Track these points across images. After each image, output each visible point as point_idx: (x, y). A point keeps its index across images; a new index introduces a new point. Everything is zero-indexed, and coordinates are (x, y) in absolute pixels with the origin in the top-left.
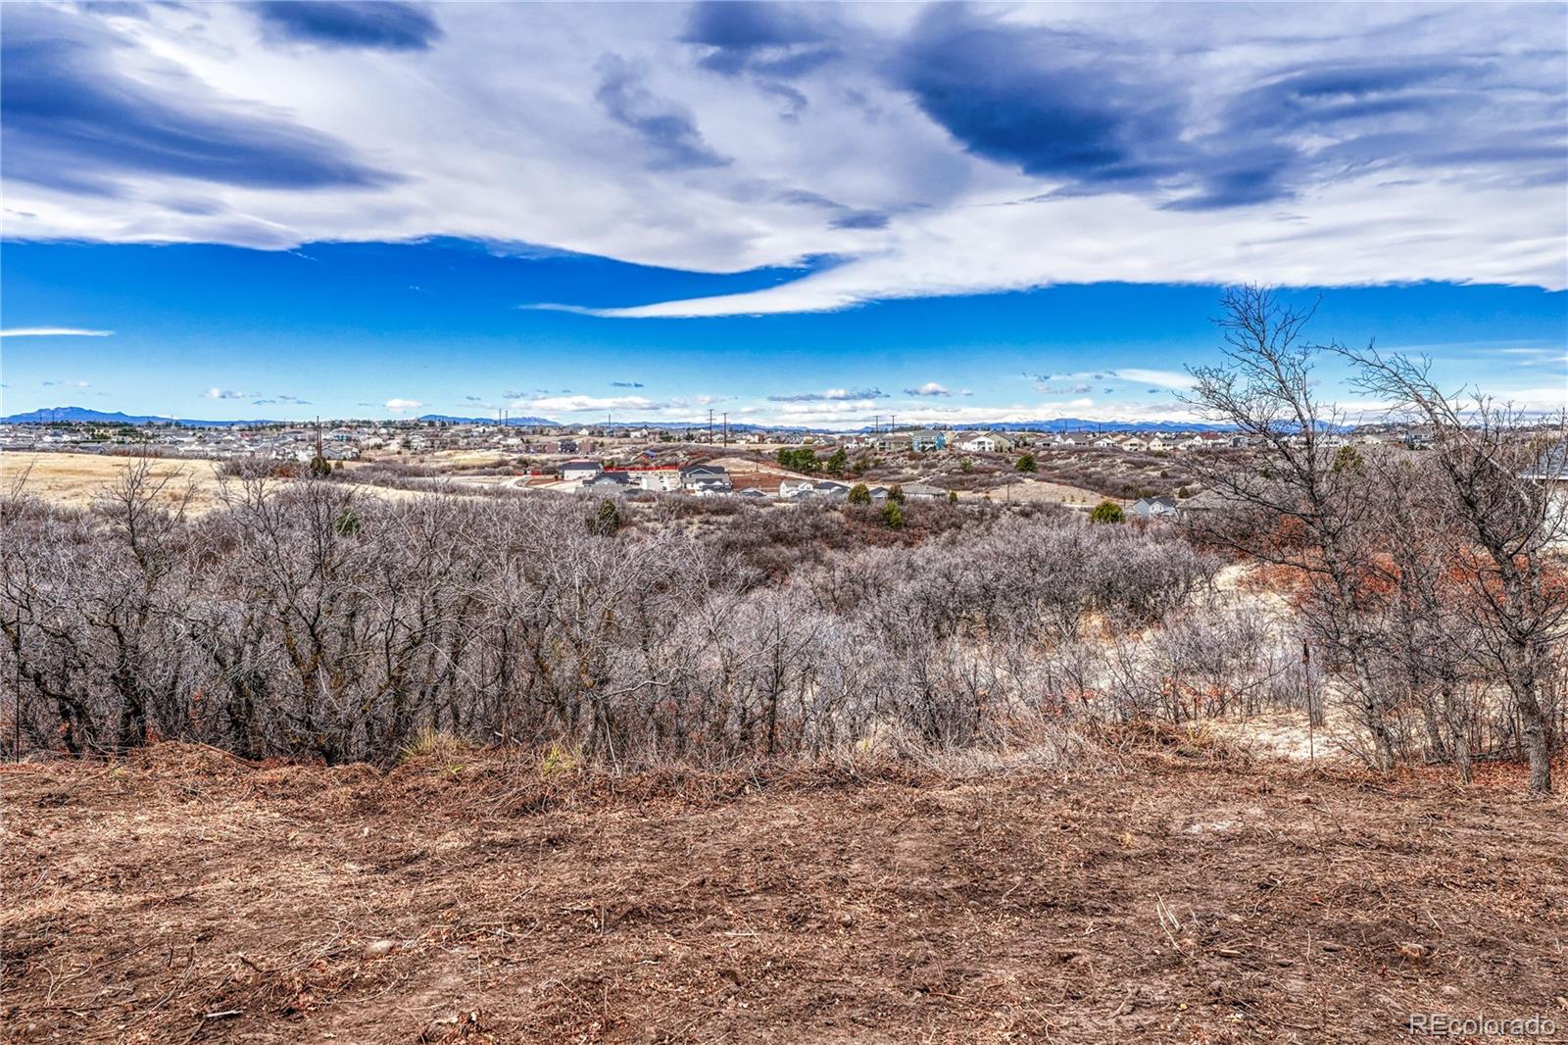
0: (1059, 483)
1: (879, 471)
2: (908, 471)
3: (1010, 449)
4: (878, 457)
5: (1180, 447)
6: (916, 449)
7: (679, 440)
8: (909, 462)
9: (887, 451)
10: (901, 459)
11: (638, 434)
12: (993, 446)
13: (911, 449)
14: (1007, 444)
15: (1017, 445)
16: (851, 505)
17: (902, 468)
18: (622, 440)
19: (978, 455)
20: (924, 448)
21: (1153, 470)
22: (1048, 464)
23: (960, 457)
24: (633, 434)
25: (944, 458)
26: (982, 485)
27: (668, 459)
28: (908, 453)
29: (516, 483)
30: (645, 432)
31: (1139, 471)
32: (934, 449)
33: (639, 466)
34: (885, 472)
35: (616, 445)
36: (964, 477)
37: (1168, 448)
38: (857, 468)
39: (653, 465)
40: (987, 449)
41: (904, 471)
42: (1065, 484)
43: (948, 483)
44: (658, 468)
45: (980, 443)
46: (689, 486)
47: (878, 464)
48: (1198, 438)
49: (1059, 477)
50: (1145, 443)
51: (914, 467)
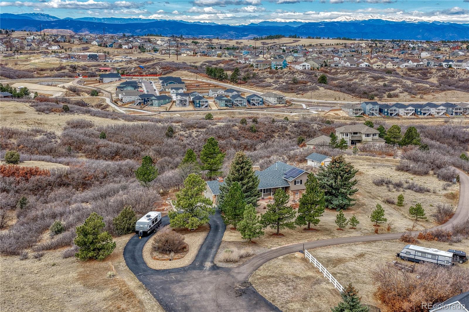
0: (335, 90)
1: (255, 80)
2: (269, 80)
3: (318, 68)
4: (254, 71)
5: (401, 66)
6: (273, 68)
8: (269, 75)
9: (259, 68)
10: (266, 73)
12: (310, 67)
13: (270, 68)
14: (317, 65)
15: (322, 66)
16: (241, 125)
17: (266, 78)
19: (302, 72)
20: (277, 67)
21: (382, 81)
22: (335, 77)
23: (293, 73)
25: (286, 73)
26: (300, 90)
27: (152, 70)
28: (269, 70)
29: (78, 82)
31: (375, 82)
32: (282, 68)
33: (137, 74)
34: (257, 81)
36: (293, 86)
37: (395, 67)
38: (245, 79)
39: (144, 74)
40: (307, 69)
41: (266, 80)
42: (338, 91)
43: (285, 89)
44: (147, 75)
45: (303, 65)
46: (167, 90)
47: (255, 76)
48: (410, 62)
49: (337, 86)
50: (384, 65)
51: (271, 78)
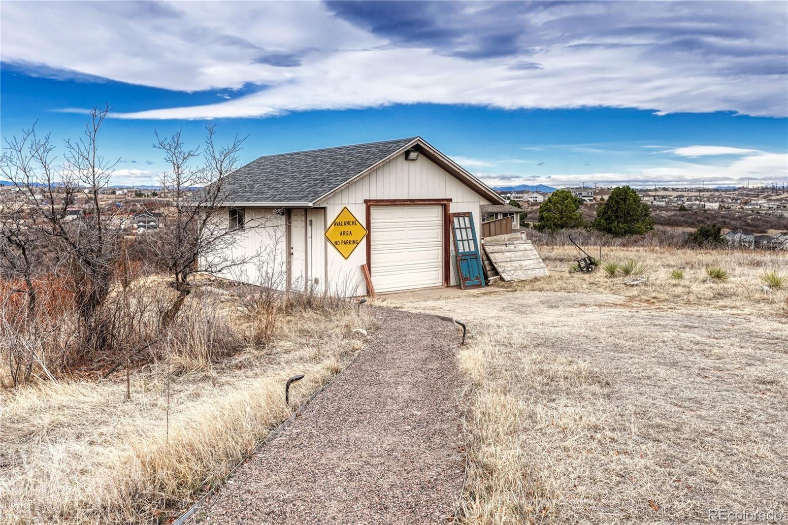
7: (148, 196)
11: (121, 192)
18: (109, 196)
24: (118, 192)
27: (130, 208)
30: (126, 191)
35: (105, 199)
